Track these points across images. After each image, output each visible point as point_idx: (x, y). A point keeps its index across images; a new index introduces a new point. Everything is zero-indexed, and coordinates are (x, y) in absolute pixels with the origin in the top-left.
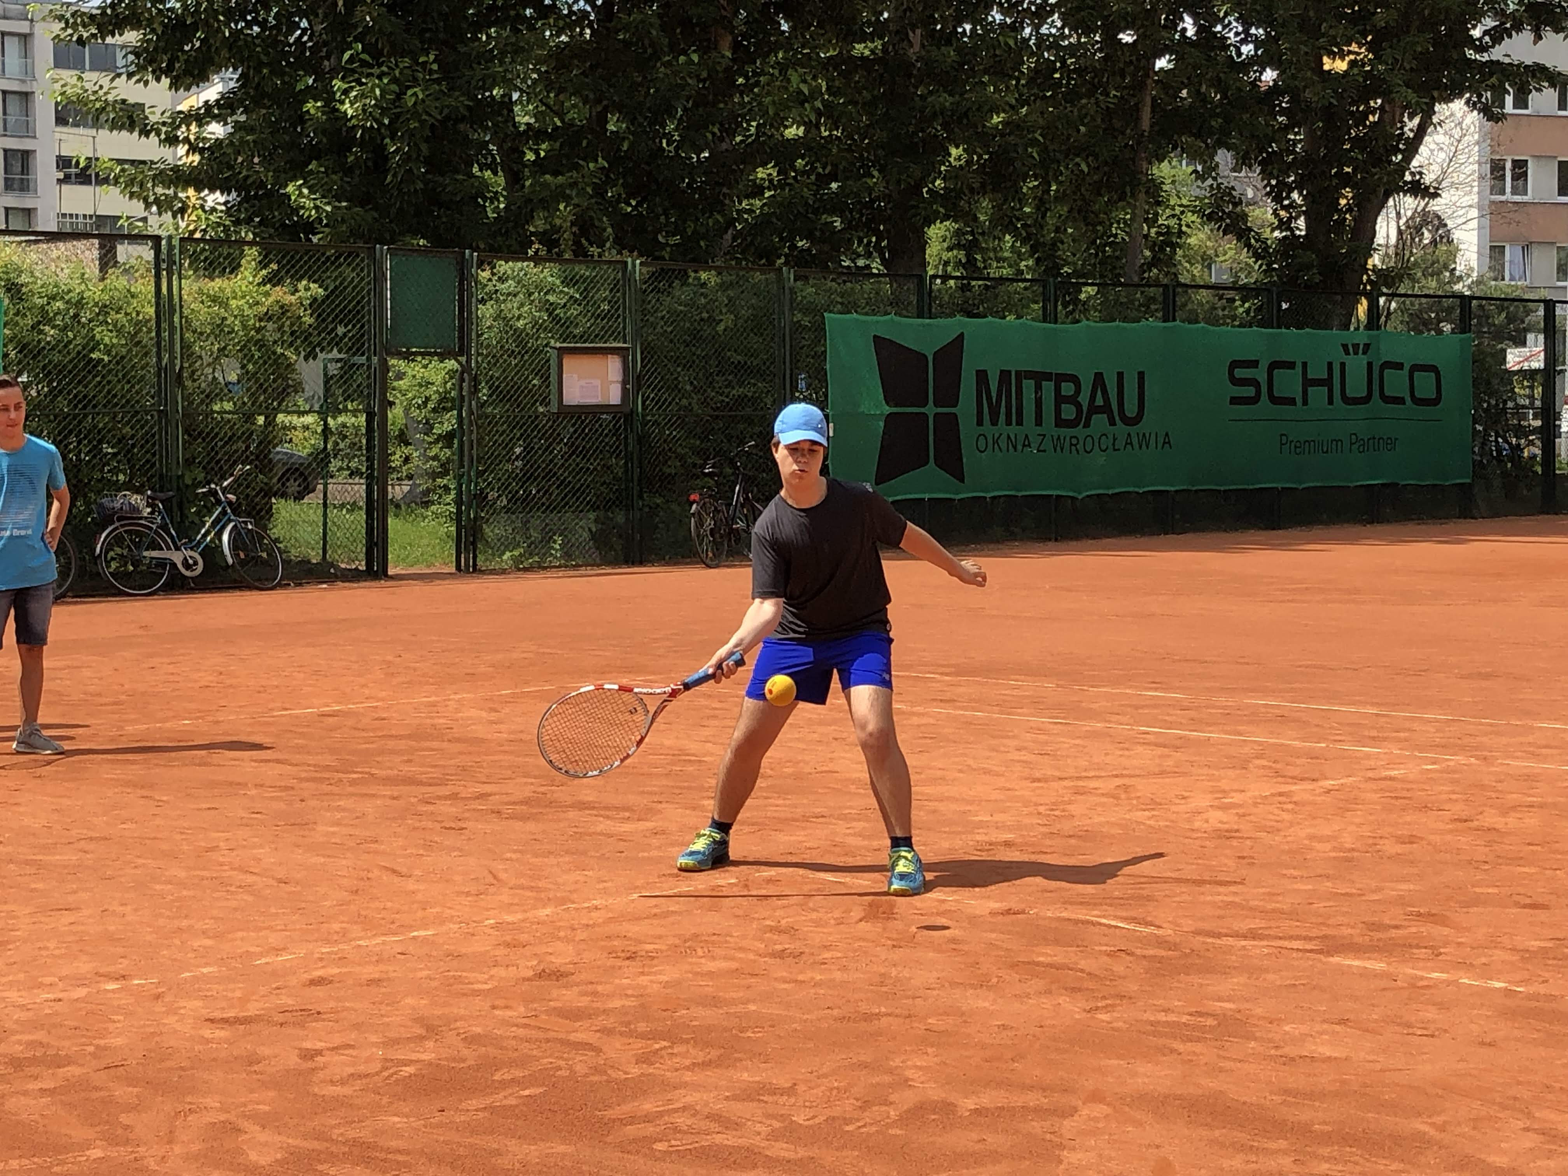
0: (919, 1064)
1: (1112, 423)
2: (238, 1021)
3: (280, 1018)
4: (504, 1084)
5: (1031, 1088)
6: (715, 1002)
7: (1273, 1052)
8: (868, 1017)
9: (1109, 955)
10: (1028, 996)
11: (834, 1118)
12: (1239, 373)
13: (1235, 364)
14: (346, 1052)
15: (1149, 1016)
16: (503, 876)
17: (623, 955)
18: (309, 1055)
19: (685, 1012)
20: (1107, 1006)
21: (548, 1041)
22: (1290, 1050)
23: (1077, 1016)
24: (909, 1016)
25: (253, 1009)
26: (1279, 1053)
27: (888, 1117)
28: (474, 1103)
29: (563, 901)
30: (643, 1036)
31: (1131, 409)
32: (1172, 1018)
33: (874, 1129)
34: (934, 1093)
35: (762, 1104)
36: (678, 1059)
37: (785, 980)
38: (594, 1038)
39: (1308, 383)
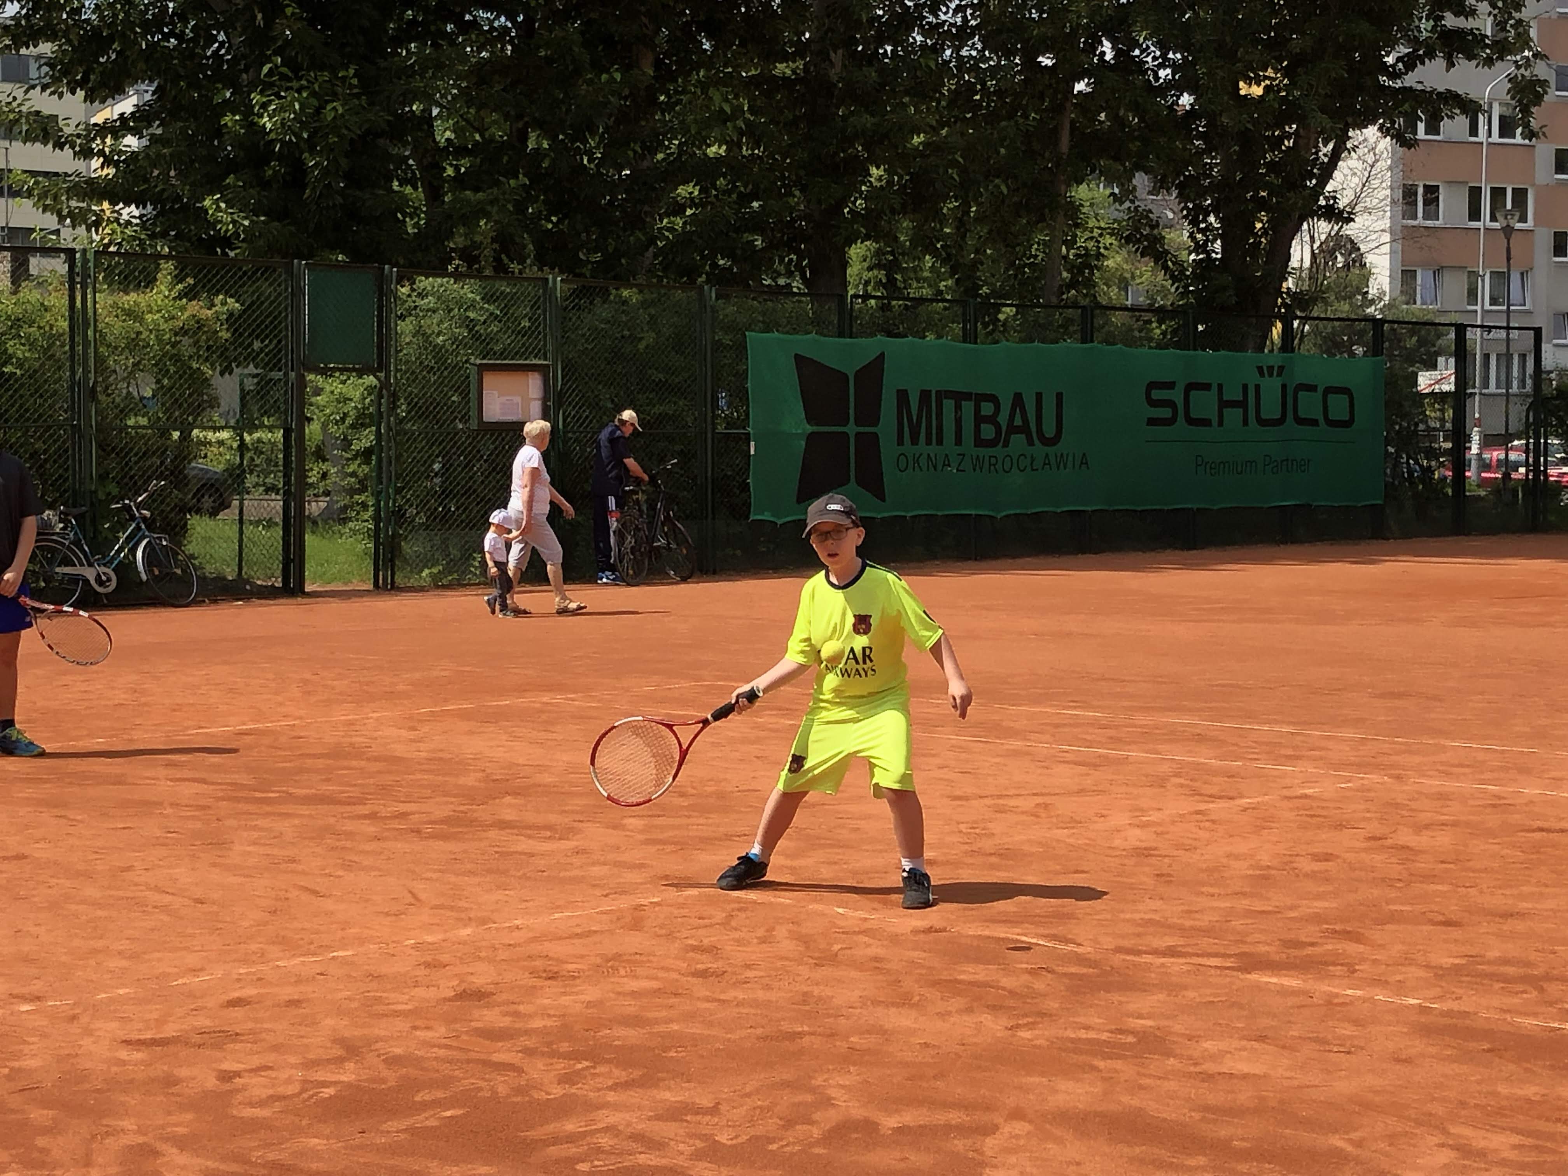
0: (841, 1082)
1: (1031, 443)
2: (154, 1042)
3: (197, 1039)
4: (425, 1106)
5: (953, 1106)
6: (636, 1021)
7: (1192, 1069)
8: (791, 1036)
9: (1032, 972)
10: (949, 1013)
11: (757, 1138)
12: (1156, 394)
13: (1152, 386)
14: (264, 1073)
15: (1070, 1034)
16: (423, 896)
17: (544, 975)
18: (226, 1077)
19: (607, 1032)
20: (1028, 1024)
21: (468, 1061)
22: (1210, 1067)
23: (999, 1035)
24: (832, 1035)
25: (170, 1030)
26: (1198, 1069)
27: (812, 1137)
28: (393, 1125)
29: (483, 921)
30: (567, 1056)
31: (1049, 430)
32: (1092, 1035)
33: (797, 1148)
34: (857, 1112)
35: (685, 1124)
36: (601, 1080)
37: (707, 1000)
38: (516, 1059)
39: (1224, 404)
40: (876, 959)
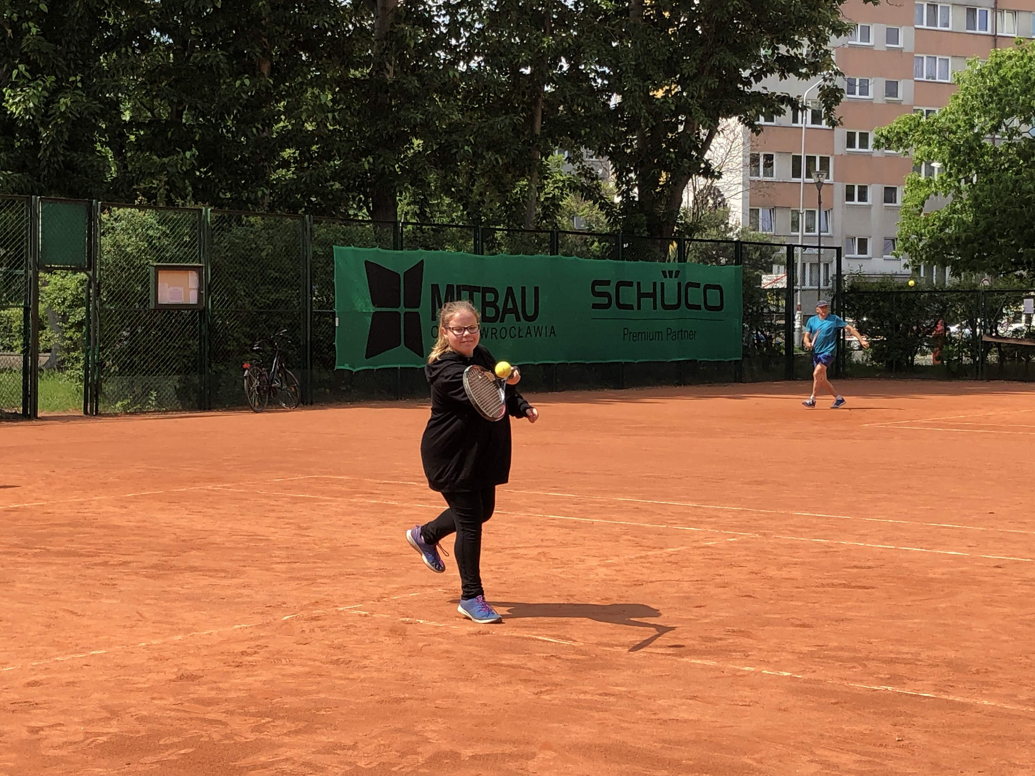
0: (433, 729)
1: (518, 319)
3: (12, 707)
4: (167, 747)
5: (505, 742)
6: (296, 693)
7: (653, 717)
8: (398, 701)
9: (546, 658)
10: (497, 685)
11: (384, 763)
12: (598, 288)
13: (595, 283)
14: (59, 728)
15: (574, 696)
16: (147, 615)
17: (233, 664)
18: (35, 730)
19: (279, 699)
20: (547, 691)
21: (191, 719)
22: (663, 716)
23: (529, 697)
24: (424, 699)
26: (656, 717)
27: (418, 762)
28: (149, 759)
29: (188, 631)
30: (253, 715)
31: (530, 312)
32: (588, 697)
33: (410, 769)
34: (446, 746)
35: (337, 756)
36: (279, 729)
37: (340, 678)
38: (222, 717)
39: (641, 295)
40: (447, 651)
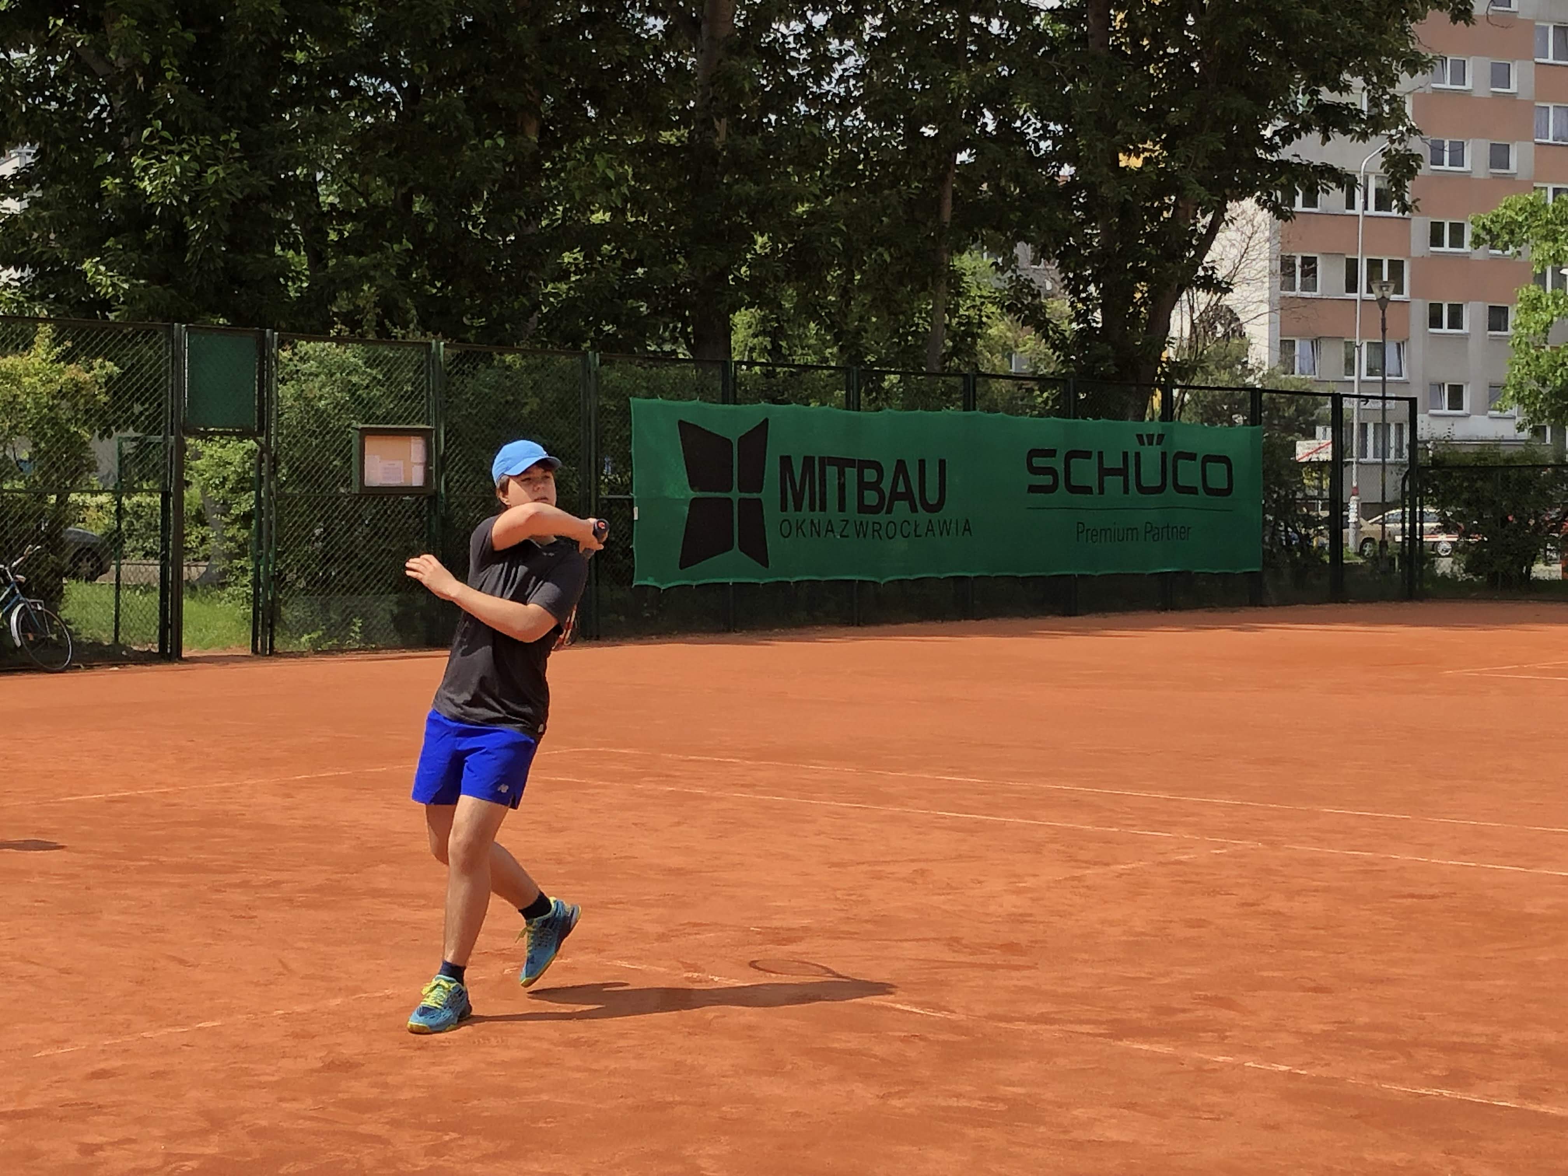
0: (711, 1152)
1: (914, 509)
2: (16, 1115)
3: (59, 1111)
6: (507, 1092)
7: (1062, 1137)
8: (662, 1106)
9: (904, 1040)
10: (821, 1082)
12: (1038, 462)
13: (1034, 453)
14: (127, 1146)
15: (942, 1102)
16: (293, 966)
17: (415, 1045)
18: (88, 1150)
19: (476, 1102)
20: (899, 1092)
21: (335, 1133)
22: (1078, 1135)
23: (870, 1103)
24: (703, 1105)
25: (32, 1103)
26: (1067, 1137)
29: (354, 991)
30: (434, 1128)
31: (932, 497)
32: (963, 1103)
36: (468, 1151)
37: (578, 1069)
38: (382, 1130)
39: (1104, 472)
40: (750, 1027)
